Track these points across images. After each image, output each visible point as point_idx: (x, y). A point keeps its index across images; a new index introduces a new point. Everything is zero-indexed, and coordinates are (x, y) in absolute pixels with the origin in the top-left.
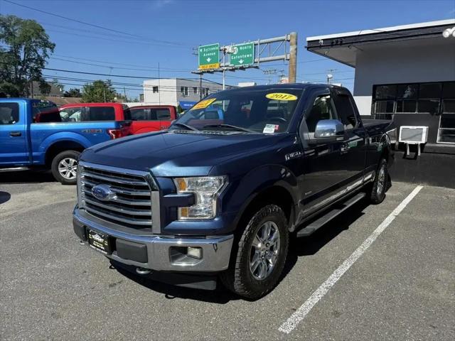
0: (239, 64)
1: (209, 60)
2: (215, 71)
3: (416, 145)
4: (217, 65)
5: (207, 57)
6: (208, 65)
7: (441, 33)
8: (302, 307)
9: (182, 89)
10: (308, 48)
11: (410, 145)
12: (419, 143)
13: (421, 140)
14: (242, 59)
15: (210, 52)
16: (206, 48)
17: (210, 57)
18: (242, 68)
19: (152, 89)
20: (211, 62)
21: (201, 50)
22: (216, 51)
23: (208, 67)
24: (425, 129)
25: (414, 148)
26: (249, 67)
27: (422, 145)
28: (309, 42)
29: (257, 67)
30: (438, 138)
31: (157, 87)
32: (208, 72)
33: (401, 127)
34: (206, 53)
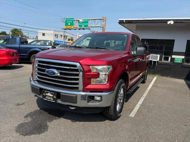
0: (82, 27)
1: (69, 24)
2: (72, 29)
3: (156, 61)
4: (73, 26)
5: (69, 23)
6: (69, 26)
7: (167, 22)
8: (134, 110)
9: (56, 35)
10: (119, 23)
11: (154, 61)
12: (157, 60)
14: (84, 25)
15: (70, 21)
16: (68, 19)
17: (70, 23)
18: (83, 29)
19: (42, 34)
20: (70, 25)
21: (66, 20)
22: (73, 21)
23: (69, 27)
24: (159, 56)
25: (155, 62)
26: (86, 29)
27: (158, 61)
28: (120, 21)
29: (89, 29)
30: (163, 59)
31: (44, 34)
32: (69, 29)
33: (151, 55)
34: (68, 21)
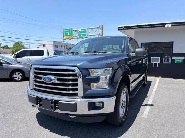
0: (81, 36)
1: (69, 34)
2: (71, 39)
4: (72, 36)
6: (68, 36)
9: (56, 46)
13: (158, 62)
14: (82, 34)
15: (69, 31)
16: (68, 29)
17: (69, 33)
19: (43, 45)
21: (65, 30)
22: (72, 31)
24: (159, 58)
26: (85, 37)
31: (45, 45)
32: (69, 39)
34: (67, 31)
